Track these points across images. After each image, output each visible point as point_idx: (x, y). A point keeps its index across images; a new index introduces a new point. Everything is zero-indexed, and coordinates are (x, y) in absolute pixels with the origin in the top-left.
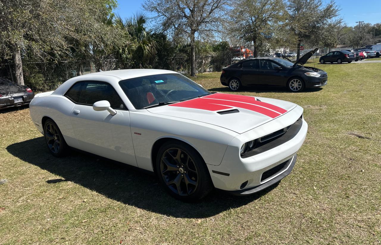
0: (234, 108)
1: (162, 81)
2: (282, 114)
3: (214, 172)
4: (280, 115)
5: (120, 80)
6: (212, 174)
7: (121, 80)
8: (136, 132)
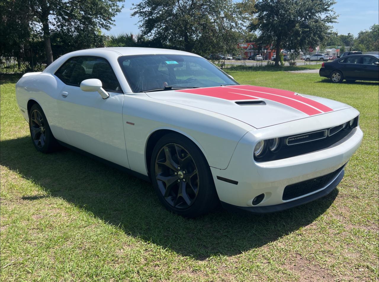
0: (260, 99)
1: (175, 63)
2: (323, 112)
3: (219, 178)
4: (321, 113)
5: (120, 56)
6: (216, 181)
7: (122, 55)
8: (128, 121)
